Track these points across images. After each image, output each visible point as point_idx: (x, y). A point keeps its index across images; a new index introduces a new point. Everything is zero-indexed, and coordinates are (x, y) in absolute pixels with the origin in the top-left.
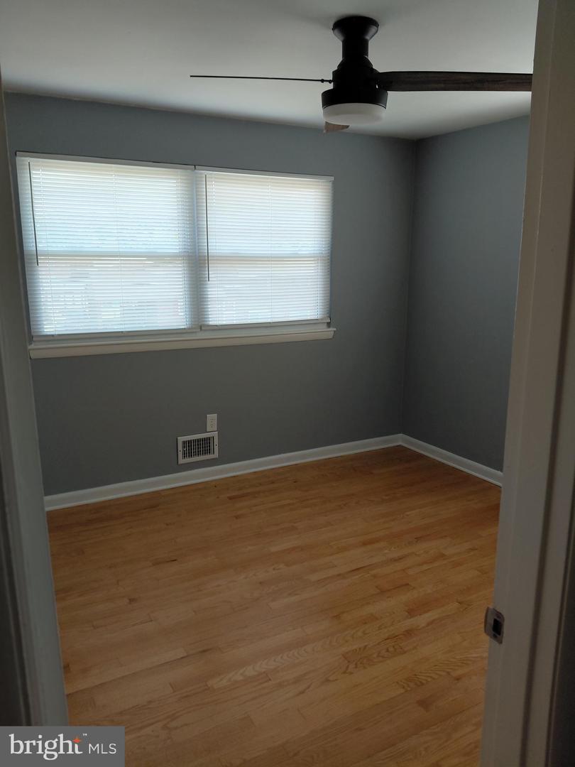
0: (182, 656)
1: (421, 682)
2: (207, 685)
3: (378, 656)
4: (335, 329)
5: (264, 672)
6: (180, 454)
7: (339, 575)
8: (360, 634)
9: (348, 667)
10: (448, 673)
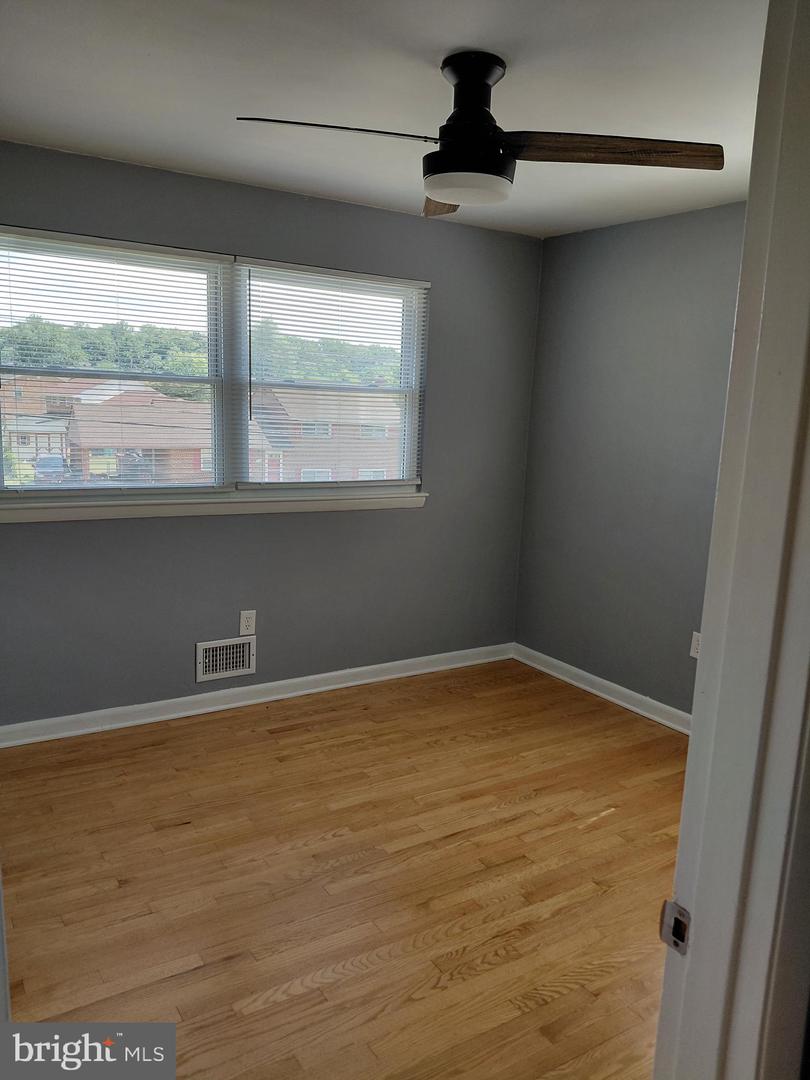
0: (196, 966)
1: (544, 1000)
2: (232, 1010)
3: (483, 962)
4: (427, 495)
5: (318, 989)
6: (200, 667)
7: (427, 844)
8: (457, 930)
9: (439, 978)
10: (583, 986)
